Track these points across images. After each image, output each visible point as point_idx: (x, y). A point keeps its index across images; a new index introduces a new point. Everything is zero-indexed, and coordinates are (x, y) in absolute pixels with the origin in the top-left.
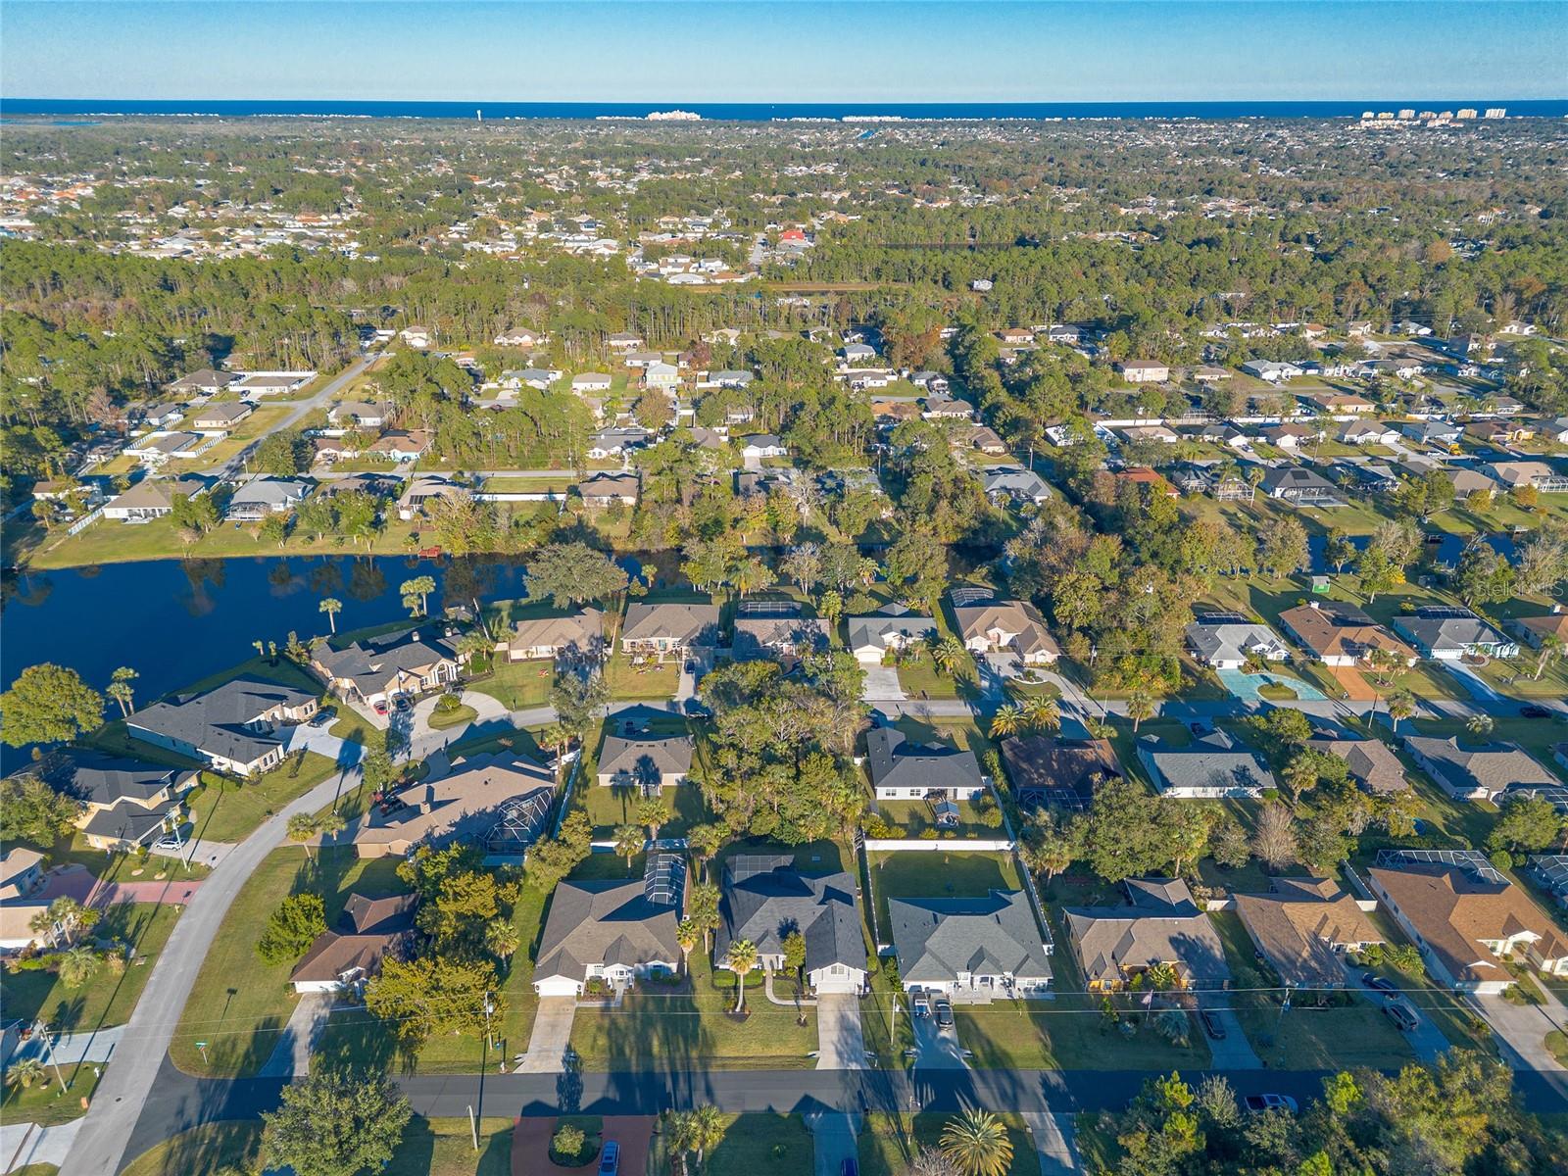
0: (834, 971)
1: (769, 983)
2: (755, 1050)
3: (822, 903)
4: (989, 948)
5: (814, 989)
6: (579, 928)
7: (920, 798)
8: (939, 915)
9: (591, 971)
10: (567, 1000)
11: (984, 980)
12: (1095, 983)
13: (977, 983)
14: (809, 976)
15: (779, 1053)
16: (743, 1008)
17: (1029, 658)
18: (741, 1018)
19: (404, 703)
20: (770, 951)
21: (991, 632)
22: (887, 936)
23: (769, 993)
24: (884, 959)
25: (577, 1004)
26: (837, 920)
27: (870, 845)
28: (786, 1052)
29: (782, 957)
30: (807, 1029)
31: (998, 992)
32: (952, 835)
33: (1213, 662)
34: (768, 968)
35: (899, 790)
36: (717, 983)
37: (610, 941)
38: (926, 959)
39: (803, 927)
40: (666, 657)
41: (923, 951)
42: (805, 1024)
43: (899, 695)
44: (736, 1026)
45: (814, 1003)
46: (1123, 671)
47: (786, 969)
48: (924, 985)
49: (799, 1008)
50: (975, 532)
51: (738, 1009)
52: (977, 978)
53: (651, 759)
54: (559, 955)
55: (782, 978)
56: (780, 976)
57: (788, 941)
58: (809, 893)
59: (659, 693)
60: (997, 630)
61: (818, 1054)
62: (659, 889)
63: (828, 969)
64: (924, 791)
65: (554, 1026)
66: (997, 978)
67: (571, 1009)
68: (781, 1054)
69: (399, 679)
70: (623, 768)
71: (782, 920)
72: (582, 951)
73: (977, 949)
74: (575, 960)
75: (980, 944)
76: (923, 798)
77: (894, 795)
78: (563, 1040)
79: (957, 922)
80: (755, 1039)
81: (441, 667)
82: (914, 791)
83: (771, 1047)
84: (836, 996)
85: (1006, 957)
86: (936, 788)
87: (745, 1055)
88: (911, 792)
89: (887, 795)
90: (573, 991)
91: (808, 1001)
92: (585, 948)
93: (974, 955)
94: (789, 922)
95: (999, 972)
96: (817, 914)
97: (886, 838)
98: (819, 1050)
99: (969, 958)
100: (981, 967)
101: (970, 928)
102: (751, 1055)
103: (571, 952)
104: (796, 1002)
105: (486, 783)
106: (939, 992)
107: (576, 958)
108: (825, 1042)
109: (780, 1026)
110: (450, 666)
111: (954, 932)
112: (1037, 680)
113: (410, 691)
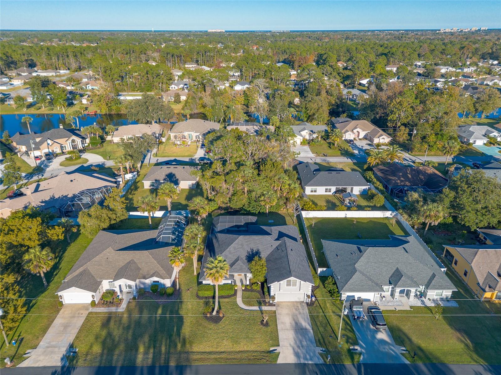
0: (289, 284)
1: (239, 294)
2: (226, 346)
3: (277, 239)
4: (403, 269)
5: (273, 298)
6: (101, 255)
7: (331, 193)
8: (362, 247)
9: (106, 285)
10: (84, 307)
11: (402, 292)
12: (488, 295)
13: (397, 294)
14: (269, 288)
15: (246, 348)
16: (217, 312)
17: (376, 141)
18: (217, 320)
19: (50, 156)
20: (240, 270)
21: (355, 131)
22: (323, 262)
23: (239, 300)
24: (323, 278)
25: (91, 310)
26: (289, 250)
27: (304, 214)
28: (252, 348)
29: (249, 276)
30: (269, 329)
31: (413, 301)
32: (356, 209)
33: (471, 141)
34: (239, 283)
35: (318, 189)
36: (201, 294)
37: (122, 264)
38: (356, 276)
39: (264, 255)
40: (191, 143)
41: (354, 271)
42: (267, 325)
43: (312, 155)
44: (212, 326)
45: (273, 308)
46: (428, 143)
47: (252, 284)
48: (357, 295)
49: (262, 312)
50: (338, 106)
51: (214, 313)
52: (398, 290)
53: (174, 175)
54: (81, 274)
55: (249, 290)
56: (247, 289)
57: (253, 262)
58: (268, 234)
59: (186, 154)
60: (358, 129)
61: (279, 349)
62: (165, 234)
63: (284, 282)
64: (333, 189)
65: (66, 327)
66: (413, 290)
67: (85, 313)
68: (248, 349)
69: (48, 144)
70: (158, 179)
71: (249, 250)
72: (100, 271)
73: (395, 269)
74: (94, 277)
75: (397, 266)
76: (333, 193)
77: (315, 191)
78: (70, 338)
79: (376, 251)
80: (227, 337)
81: (73, 141)
82: (327, 189)
83: (239, 343)
84: (290, 303)
85: (418, 275)
86: (341, 187)
87: (218, 350)
88: (326, 189)
89: (312, 191)
90: (89, 300)
91: (269, 307)
92: (103, 269)
93: (393, 274)
94: (254, 251)
95: (415, 286)
96: (274, 247)
97: (314, 210)
98: (279, 346)
99: (389, 276)
100: (399, 283)
101: (386, 255)
102: (222, 350)
103: (91, 272)
104: (259, 308)
105: (72, 181)
106: (369, 300)
107: (94, 276)
108: (284, 339)
109: (248, 326)
110: (78, 140)
111: (375, 258)
112: (381, 149)
113: (55, 151)
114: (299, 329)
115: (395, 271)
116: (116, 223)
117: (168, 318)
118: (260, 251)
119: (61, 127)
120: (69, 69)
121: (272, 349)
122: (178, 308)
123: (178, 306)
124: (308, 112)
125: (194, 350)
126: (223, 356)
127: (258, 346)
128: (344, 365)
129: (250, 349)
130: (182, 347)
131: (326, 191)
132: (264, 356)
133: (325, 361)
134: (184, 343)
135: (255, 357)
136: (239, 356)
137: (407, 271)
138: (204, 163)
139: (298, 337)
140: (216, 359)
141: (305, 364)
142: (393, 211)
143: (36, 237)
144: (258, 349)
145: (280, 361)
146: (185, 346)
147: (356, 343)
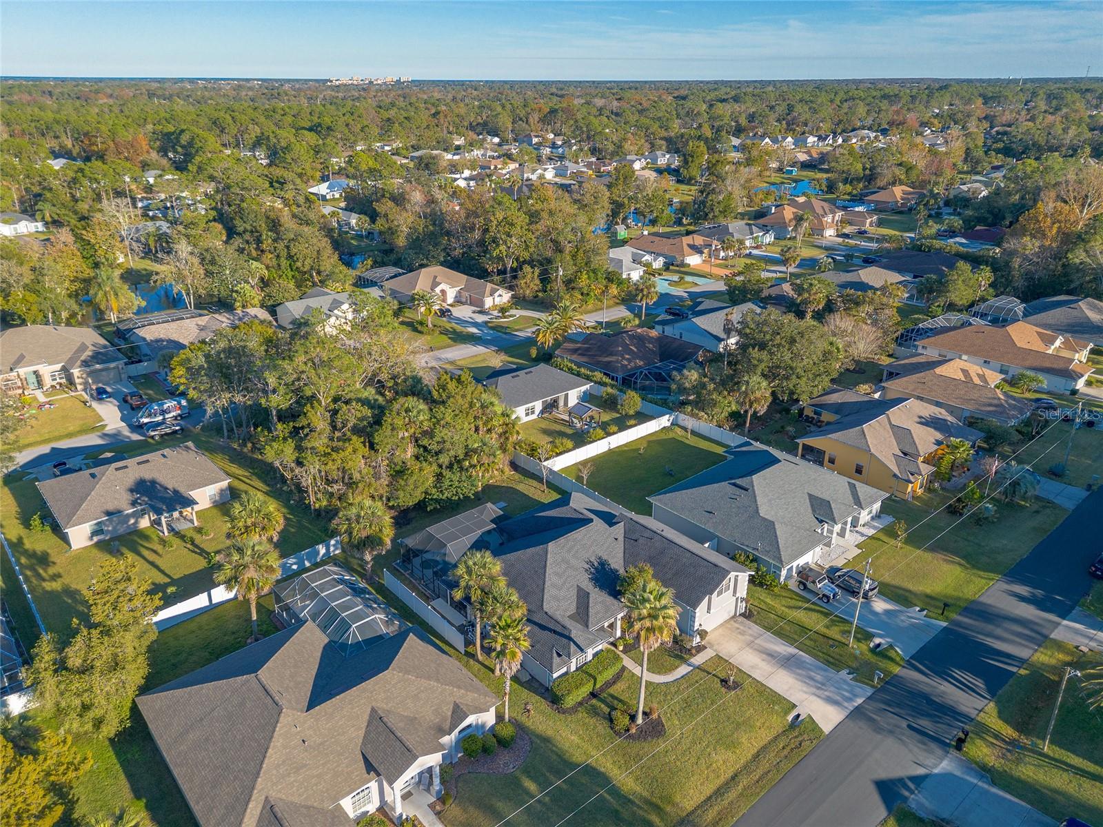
0: (720, 591)
2: (726, 761)
4: (814, 492)
7: (534, 417)
8: (739, 482)
17: (488, 302)
18: (655, 729)
21: (438, 290)
26: (659, 532)
28: (764, 736)
30: (749, 689)
31: (851, 537)
32: (615, 429)
37: (356, 733)
38: (782, 530)
39: (616, 563)
40: (47, 395)
41: (769, 524)
44: (661, 744)
45: (710, 653)
49: (702, 670)
51: (641, 719)
60: (442, 286)
61: (801, 711)
64: (538, 405)
68: (762, 744)
70: (111, 507)
76: (540, 415)
79: (765, 479)
80: (708, 746)
84: (720, 630)
85: (836, 494)
86: (549, 399)
87: (722, 780)
88: (526, 411)
91: (701, 654)
92: (315, 772)
96: (621, 538)
98: (795, 705)
101: (781, 480)
102: (730, 774)
103: (290, 798)
104: (689, 665)
107: (309, 803)
111: (772, 490)
112: (511, 316)
114: (787, 663)
115: (808, 498)
117: (565, 787)
118: (604, 558)
121: (791, 718)
122: (559, 756)
123: (552, 751)
124: (299, 264)
125: (690, 809)
126: (743, 782)
127: (769, 727)
128: (896, 675)
129: (765, 741)
130: (662, 819)
131: (527, 414)
132: (796, 737)
133: (873, 686)
134: (658, 809)
135: (788, 749)
136: (764, 764)
137: (821, 494)
138: (162, 436)
139: (799, 674)
141: (857, 708)
142: (670, 414)
144: (774, 732)
145: (825, 727)
146: (666, 813)
147: (870, 637)
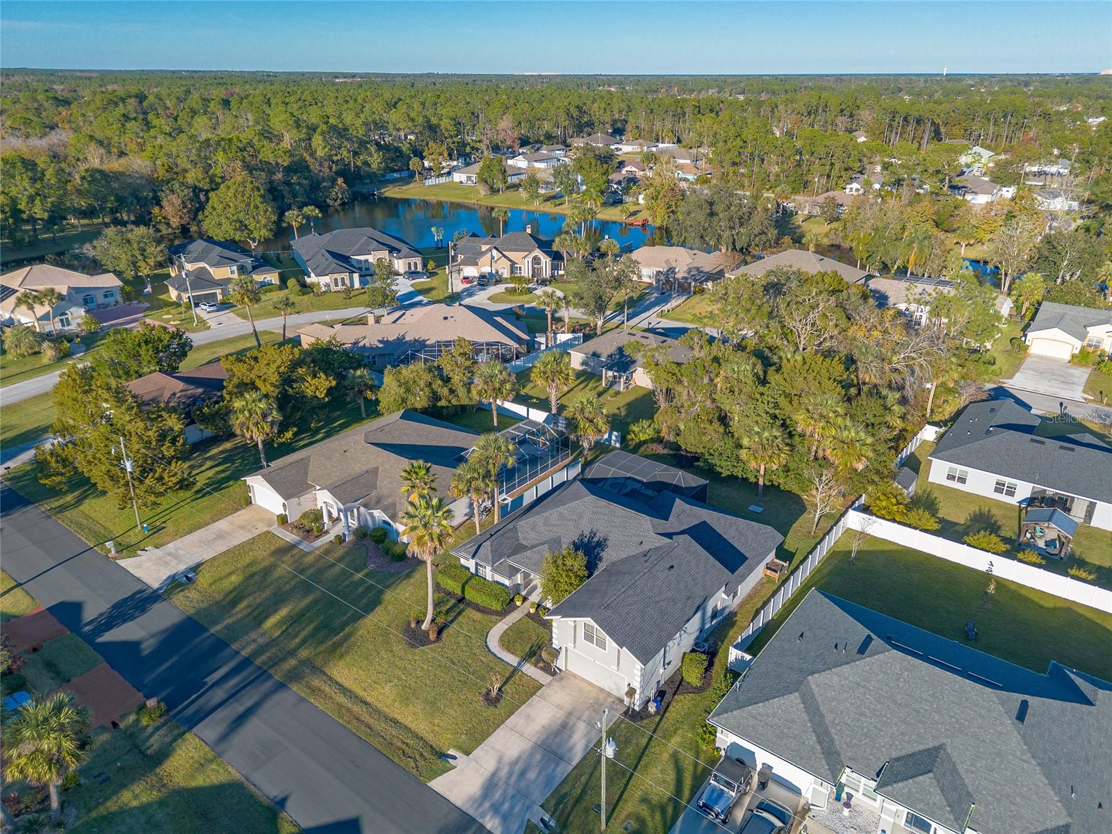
0: (589, 636)
1: (513, 618)
2: (384, 695)
3: (669, 535)
4: (959, 756)
6: (342, 442)
7: (1013, 501)
8: (877, 644)
10: (271, 519)
15: (408, 720)
19: (487, 280)
20: (536, 566)
23: (499, 629)
25: (273, 527)
26: (661, 565)
28: (421, 726)
30: (488, 712)
35: (973, 474)
39: (610, 556)
42: (495, 701)
45: (544, 679)
49: (514, 673)
51: (425, 626)
56: (537, 615)
61: (461, 759)
64: (1024, 490)
65: (221, 536)
67: (263, 528)
68: (410, 725)
69: (493, 258)
70: (599, 351)
71: (587, 533)
72: (323, 468)
73: (931, 745)
74: (307, 476)
75: (943, 741)
76: (1020, 503)
77: (962, 480)
78: (207, 555)
79: (907, 670)
80: (400, 680)
81: (536, 260)
82: (1004, 485)
83: (407, 706)
84: (592, 689)
85: (999, 801)
86: (1050, 491)
87: (362, 693)
88: (997, 483)
89: (951, 477)
90: (279, 510)
91: (539, 671)
92: (328, 465)
93: (912, 755)
94: (596, 539)
95: (948, 819)
96: (646, 547)
97: (894, 521)
98: (467, 753)
99: (894, 755)
100: (900, 785)
101: (933, 696)
102: (368, 699)
103: (311, 464)
104: (519, 663)
105: (446, 318)
106: (796, 791)
107: (309, 472)
108: (492, 748)
109: (457, 683)
110: (546, 261)
111: (887, 685)
113: (500, 273)
115: (928, 750)
116: (447, 407)
118: (608, 543)
119: (529, 231)
120: (679, 141)
121: (451, 752)
126: (356, 709)
127: (433, 731)
129: (413, 726)
131: (997, 490)
132: (421, 755)
135: (404, 747)
136: (379, 726)
137: (967, 771)
140: (340, 706)
143: (274, 378)
144: (430, 738)
145: (438, 784)
